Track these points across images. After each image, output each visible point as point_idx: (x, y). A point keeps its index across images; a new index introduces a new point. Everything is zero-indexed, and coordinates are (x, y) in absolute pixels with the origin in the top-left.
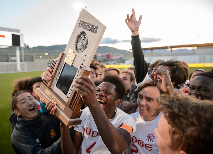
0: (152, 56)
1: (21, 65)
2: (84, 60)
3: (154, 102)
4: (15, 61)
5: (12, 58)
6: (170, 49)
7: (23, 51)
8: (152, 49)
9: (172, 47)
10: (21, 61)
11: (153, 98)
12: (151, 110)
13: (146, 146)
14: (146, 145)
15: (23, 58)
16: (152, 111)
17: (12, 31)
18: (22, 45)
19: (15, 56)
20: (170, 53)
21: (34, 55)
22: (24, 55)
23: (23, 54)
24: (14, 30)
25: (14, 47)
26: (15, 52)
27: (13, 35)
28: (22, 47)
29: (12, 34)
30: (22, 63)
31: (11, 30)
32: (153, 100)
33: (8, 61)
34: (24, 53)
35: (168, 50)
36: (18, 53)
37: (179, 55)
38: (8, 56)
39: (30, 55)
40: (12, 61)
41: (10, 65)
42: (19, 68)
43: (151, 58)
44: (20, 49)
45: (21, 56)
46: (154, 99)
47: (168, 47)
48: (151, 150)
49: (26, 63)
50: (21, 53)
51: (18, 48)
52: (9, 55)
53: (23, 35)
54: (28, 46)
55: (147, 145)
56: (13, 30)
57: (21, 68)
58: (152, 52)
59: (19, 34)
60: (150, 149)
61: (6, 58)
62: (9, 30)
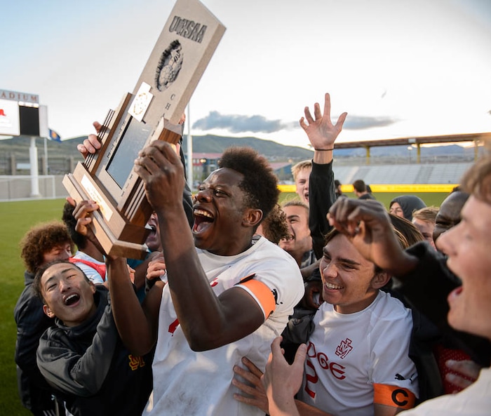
0: (369, 163)
1: (40, 181)
2: (168, 106)
3: (357, 271)
4: (28, 172)
5: (20, 166)
6: (415, 146)
7: (46, 149)
8: (369, 145)
9: (420, 141)
10: (41, 172)
11: (356, 261)
12: (349, 289)
13: (332, 369)
14: (332, 364)
15: (46, 166)
16: (351, 294)
17: (19, 99)
18: (44, 133)
19: (27, 160)
20: (415, 157)
21: (72, 158)
22: (49, 159)
23: (46, 157)
24: (25, 97)
25: (25, 137)
26: (27, 151)
27: (22, 109)
28: (43, 138)
29: (20, 106)
30: (42, 177)
31: (16, 97)
32: (356, 266)
33: (9, 172)
34: (49, 152)
35: (410, 148)
36: (34, 152)
37: (439, 162)
38: (10, 160)
39: (64, 159)
40: (20, 172)
41: (15, 181)
42: (36, 191)
43: (364, 167)
44: (40, 143)
45: (40, 161)
46: (359, 264)
47: (410, 141)
48: (343, 377)
49: (53, 176)
50: (40, 153)
51: (33, 139)
52: (13, 156)
53: (46, 107)
54: (59, 137)
55: (334, 366)
56: (22, 97)
57: (40, 190)
58: (369, 151)
59: (36, 106)
60: (340, 375)
61: (5, 164)
62: (11, 96)
